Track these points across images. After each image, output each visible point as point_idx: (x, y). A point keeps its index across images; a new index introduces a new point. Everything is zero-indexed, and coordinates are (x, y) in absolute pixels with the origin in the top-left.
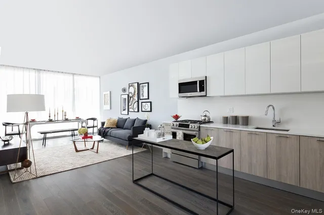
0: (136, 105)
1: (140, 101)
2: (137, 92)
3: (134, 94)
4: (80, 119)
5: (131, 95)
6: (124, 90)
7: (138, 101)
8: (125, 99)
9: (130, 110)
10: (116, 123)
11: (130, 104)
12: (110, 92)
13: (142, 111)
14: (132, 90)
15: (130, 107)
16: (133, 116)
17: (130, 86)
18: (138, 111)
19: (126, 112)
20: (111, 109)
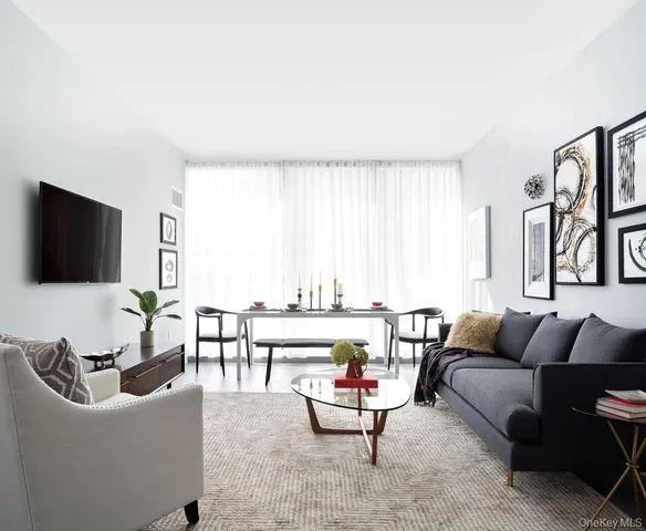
0: (588, 247)
1: (614, 226)
2: (593, 182)
3: (580, 194)
4: (385, 309)
5: (563, 203)
6: (535, 187)
7: (601, 229)
8: (541, 225)
9: (562, 276)
10: (492, 332)
11: (559, 247)
12: (489, 209)
13: (623, 280)
14: (569, 176)
15: (560, 260)
16: (573, 305)
17: (558, 161)
18: (602, 280)
19: (542, 288)
20: (489, 275)
